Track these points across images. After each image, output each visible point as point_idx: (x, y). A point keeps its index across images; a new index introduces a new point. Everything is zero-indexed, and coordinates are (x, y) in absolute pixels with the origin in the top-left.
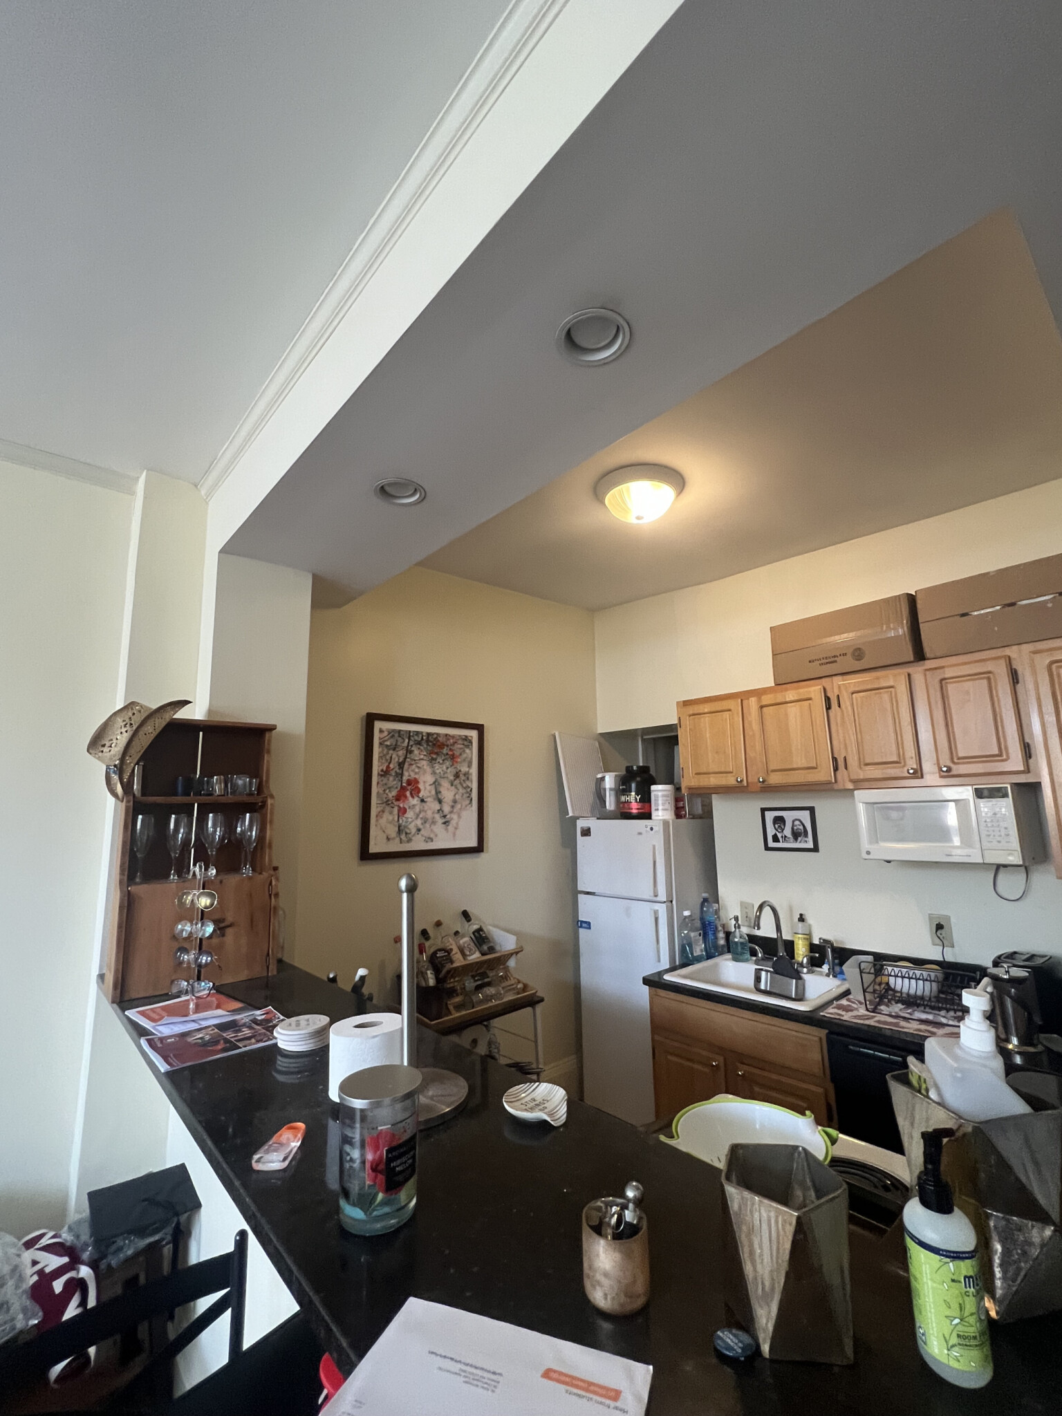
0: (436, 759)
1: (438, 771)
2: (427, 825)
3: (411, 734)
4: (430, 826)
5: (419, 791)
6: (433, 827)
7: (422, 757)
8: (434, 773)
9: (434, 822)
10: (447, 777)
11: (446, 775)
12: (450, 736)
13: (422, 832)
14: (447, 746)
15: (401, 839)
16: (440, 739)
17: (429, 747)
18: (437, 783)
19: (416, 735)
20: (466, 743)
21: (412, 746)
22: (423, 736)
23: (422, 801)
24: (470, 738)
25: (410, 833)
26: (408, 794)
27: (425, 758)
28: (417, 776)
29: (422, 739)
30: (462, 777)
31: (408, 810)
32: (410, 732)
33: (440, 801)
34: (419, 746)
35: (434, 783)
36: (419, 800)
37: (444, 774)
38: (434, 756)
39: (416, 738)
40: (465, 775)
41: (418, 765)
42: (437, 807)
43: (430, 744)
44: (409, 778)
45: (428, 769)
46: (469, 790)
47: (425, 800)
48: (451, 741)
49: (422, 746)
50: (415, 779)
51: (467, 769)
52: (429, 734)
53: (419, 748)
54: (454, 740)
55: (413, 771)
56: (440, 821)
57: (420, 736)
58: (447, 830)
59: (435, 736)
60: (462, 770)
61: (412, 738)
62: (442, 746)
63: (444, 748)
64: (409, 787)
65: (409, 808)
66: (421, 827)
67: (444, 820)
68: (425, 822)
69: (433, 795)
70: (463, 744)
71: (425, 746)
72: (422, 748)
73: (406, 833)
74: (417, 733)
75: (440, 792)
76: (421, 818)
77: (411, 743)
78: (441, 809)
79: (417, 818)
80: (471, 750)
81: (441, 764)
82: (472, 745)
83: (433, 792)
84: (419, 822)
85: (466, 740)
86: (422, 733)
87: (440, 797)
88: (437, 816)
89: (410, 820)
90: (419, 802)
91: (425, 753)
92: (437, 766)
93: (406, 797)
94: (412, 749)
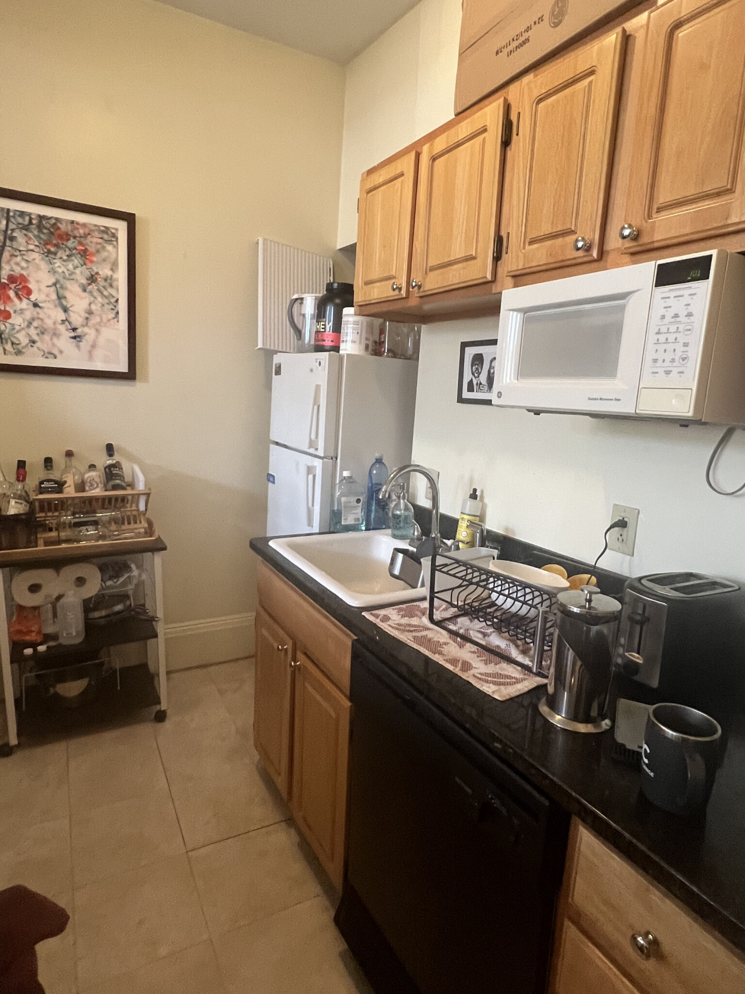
0: (55, 254)
1: (60, 270)
2: (47, 337)
3: (11, 214)
4: (51, 339)
5: (29, 292)
6: (55, 340)
7: (31, 247)
8: (53, 271)
9: (56, 334)
10: (77, 280)
11: (73, 277)
12: (78, 224)
13: (38, 344)
14: (75, 237)
15: (5, 349)
16: (62, 227)
17: (42, 236)
18: (58, 286)
19: (19, 216)
20: (106, 237)
21: (13, 230)
22: (31, 219)
23: (36, 305)
24: (113, 231)
25: (19, 344)
26: (12, 294)
27: (37, 249)
28: (24, 273)
29: (30, 222)
30: (102, 283)
31: (13, 315)
32: (8, 210)
33: (65, 310)
34: (24, 232)
35: (55, 284)
36: (31, 303)
37: (69, 275)
38: (52, 249)
39: (20, 220)
40: (106, 280)
41: (25, 257)
42: (62, 316)
43: (45, 231)
44: (12, 273)
45: (43, 265)
46: (113, 300)
47: (40, 305)
48: (81, 231)
49: (31, 232)
50: (22, 275)
51: (110, 273)
52: (41, 218)
53: (26, 235)
54: (87, 231)
55: (17, 264)
56: (67, 334)
57: (27, 218)
58: (78, 347)
59: (53, 221)
60: (100, 273)
61: (12, 220)
62: (67, 236)
63: (68, 240)
64: (13, 286)
65: (15, 312)
66: (36, 338)
67: (73, 334)
68: (43, 333)
69: (53, 301)
70: (101, 238)
71: (36, 233)
72: (30, 235)
73: (13, 343)
74: (22, 214)
75: (65, 297)
76: (36, 328)
77: (11, 226)
78: (67, 320)
79: (29, 326)
80: (116, 247)
81: (64, 261)
82: (117, 240)
83: (54, 296)
84: (33, 332)
85: (107, 234)
86: (30, 214)
87: (64, 303)
88: (62, 328)
89: (17, 328)
90: (31, 306)
91: (37, 243)
92: (58, 263)
93: (9, 298)
94: (14, 234)
